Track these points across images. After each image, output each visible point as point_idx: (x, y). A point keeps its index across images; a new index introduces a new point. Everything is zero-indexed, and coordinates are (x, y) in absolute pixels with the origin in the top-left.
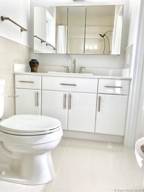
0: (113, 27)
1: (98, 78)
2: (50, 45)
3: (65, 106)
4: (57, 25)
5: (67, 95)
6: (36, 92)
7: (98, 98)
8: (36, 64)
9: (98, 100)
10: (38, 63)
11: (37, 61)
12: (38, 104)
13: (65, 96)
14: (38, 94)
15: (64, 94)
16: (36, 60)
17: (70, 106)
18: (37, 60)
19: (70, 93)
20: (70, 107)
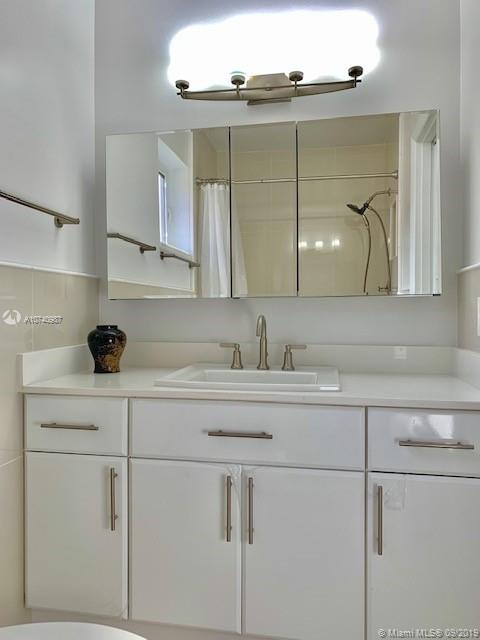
0: (397, 178)
1: (366, 407)
2: (174, 256)
3: (229, 528)
4: (199, 183)
5: (236, 479)
6: (106, 468)
7: (370, 491)
8: (113, 342)
9: (370, 502)
10: (121, 338)
11: (120, 332)
12: (114, 517)
13: (228, 483)
14: (113, 475)
15: (223, 476)
16: (114, 328)
17: (251, 530)
18: (119, 328)
19: (247, 468)
20: (249, 534)
